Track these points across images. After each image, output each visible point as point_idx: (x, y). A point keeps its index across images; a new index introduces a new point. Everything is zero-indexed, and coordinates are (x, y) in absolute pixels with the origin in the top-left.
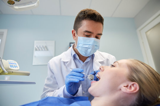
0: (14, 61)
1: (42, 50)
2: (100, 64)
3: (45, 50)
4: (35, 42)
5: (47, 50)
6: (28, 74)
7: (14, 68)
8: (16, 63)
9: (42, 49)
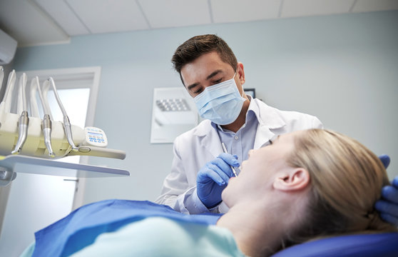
0: (98, 129)
1: (177, 110)
2: (271, 133)
3: (182, 110)
4: (156, 90)
5: (189, 109)
6: (122, 157)
7: (97, 144)
8: (103, 132)
9: (175, 106)
